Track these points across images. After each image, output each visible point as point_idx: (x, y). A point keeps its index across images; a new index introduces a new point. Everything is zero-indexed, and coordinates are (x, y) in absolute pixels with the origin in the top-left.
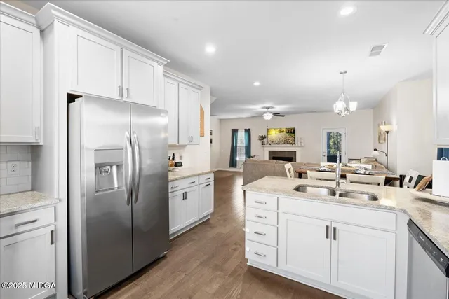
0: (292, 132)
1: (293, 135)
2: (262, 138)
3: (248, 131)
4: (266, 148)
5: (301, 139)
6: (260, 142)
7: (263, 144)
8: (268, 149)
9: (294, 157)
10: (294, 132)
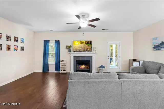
0: (89, 43)
1: (90, 45)
2: (68, 47)
3: (58, 42)
4: (71, 55)
5: (95, 48)
6: (67, 50)
7: (69, 51)
8: (73, 55)
9: (90, 60)
10: (91, 44)
